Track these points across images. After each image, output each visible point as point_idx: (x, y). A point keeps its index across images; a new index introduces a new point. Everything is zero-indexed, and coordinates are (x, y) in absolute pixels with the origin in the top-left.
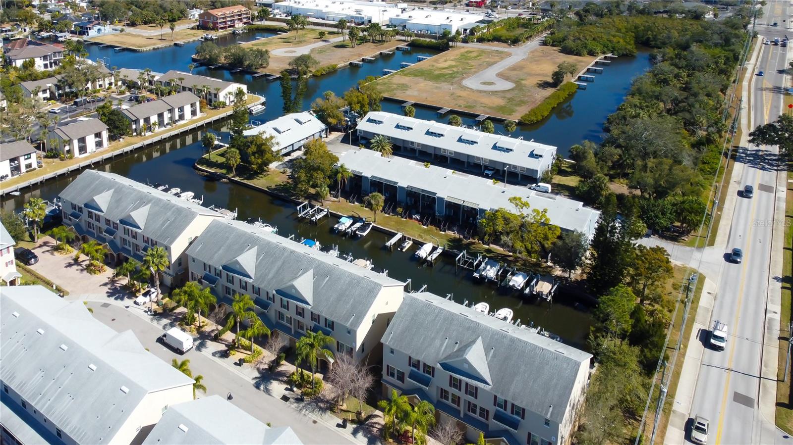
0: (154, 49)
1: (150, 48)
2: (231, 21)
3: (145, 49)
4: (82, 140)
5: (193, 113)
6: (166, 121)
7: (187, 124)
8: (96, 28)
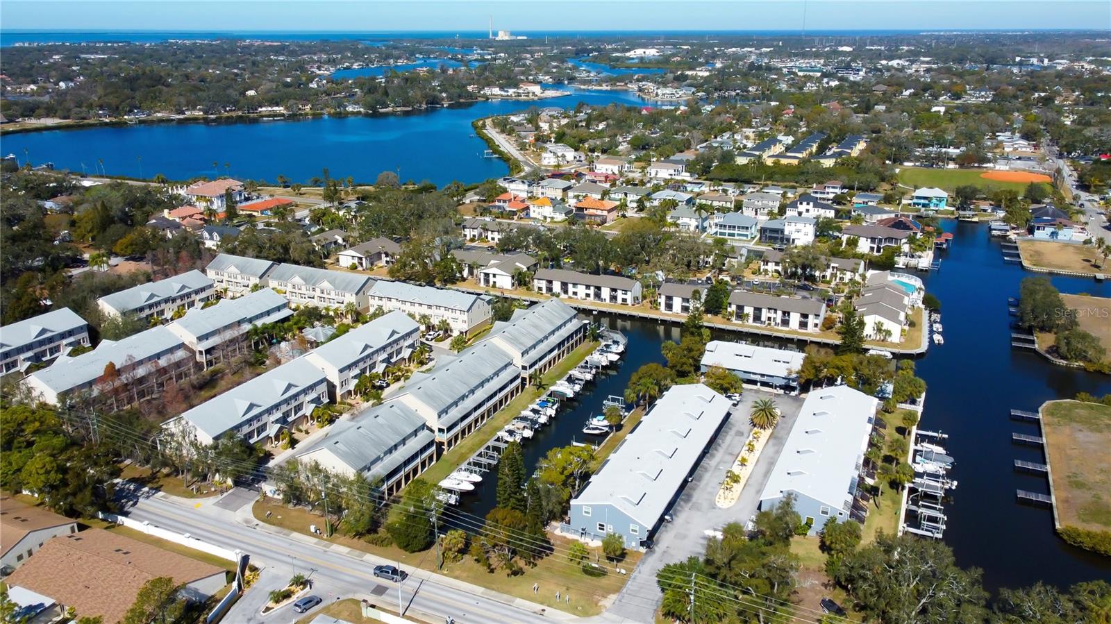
3: (1035, 269)
4: (669, 298)
5: (803, 325)
6: (763, 318)
7: (782, 331)
8: (1049, 230)
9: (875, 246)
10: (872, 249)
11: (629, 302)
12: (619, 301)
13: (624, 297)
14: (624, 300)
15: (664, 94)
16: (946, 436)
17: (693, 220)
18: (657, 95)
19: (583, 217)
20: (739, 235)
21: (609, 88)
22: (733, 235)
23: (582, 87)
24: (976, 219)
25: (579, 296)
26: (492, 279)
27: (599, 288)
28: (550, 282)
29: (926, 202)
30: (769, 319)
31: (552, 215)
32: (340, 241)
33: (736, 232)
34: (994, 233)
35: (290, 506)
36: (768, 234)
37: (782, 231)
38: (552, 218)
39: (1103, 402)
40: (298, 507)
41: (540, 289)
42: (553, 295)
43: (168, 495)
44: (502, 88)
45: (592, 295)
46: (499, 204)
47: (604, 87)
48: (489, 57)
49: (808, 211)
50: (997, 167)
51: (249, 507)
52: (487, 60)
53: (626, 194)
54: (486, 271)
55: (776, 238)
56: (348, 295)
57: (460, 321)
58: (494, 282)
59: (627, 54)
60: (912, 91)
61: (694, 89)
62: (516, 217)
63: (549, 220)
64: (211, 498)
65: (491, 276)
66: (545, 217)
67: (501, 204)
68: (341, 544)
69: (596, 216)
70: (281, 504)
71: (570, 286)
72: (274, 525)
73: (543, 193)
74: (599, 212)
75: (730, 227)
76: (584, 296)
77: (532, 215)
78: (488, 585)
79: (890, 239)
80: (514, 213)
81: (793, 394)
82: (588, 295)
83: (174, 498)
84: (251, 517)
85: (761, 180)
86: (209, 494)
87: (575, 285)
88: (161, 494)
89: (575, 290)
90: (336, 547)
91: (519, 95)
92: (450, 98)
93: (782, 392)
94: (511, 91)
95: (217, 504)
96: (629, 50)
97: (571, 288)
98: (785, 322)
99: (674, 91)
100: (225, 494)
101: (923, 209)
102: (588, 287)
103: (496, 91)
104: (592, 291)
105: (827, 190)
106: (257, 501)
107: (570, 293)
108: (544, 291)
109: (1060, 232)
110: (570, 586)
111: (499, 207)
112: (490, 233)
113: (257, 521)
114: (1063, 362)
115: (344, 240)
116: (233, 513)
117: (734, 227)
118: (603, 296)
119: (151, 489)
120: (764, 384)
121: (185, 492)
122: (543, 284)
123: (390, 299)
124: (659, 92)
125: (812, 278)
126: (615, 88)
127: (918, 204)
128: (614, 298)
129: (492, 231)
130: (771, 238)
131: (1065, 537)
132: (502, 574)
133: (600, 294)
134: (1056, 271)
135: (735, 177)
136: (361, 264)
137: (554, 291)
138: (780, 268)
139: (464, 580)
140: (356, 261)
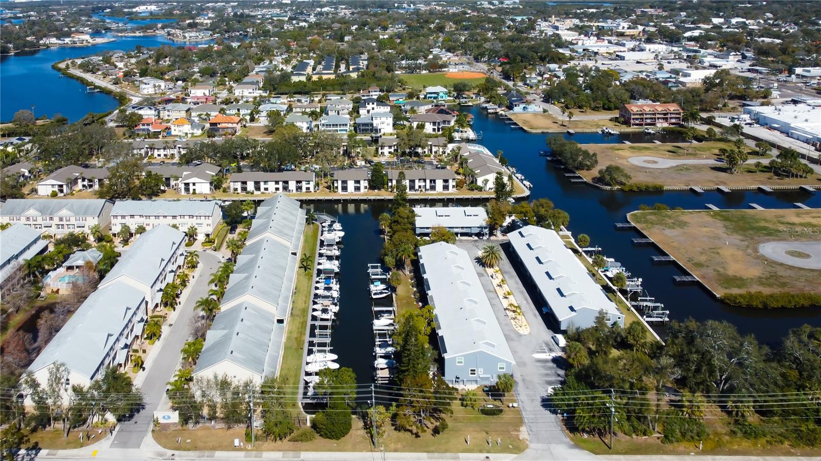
0: (543, 133)
1: (539, 131)
2: (651, 118)
3: (534, 131)
4: (344, 182)
5: (446, 187)
6: (417, 187)
7: (431, 194)
8: (522, 106)
9: (436, 127)
10: (434, 130)
11: (312, 189)
12: (304, 190)
13: (308, 186)
14: (308, 189)
15: (190, 37)
16: (600, 249)
17: (305, 123)
18: (185, 37)
19: (218, 130)
20: (340, 130)
21: (142, 34)
22: (337, 131)
23: (120, 34)
24: (470, 104)
25: (270, 190)
26: (191, 187)
27: (286, 182)
28: (244, 183)
29: (436, 95)
30: (420, 187)
31: (191, 132)
32: (27, 174)
33: (338, 128)
34: (489, 111)
35: (190, 425)
36: (361, 128)
37: (372, 125)
38: (193, 134)
39: (655, 209)
40: (199, 426)
41: (236, 189)
42: (248, 193)
43: (54, 452)
44: (58, 38)
45: (281, 189)
46: (143, 127)
47: (137, 34)
48: (21, 15)
49: (373, 109)
50: (451, 70)
51: (149, 439)
52: (20, 18)
53: (239, 110)
54: (187, 181)
55: (366, 130)
56: (89, 219)
57: (204, 225)
58: (194, 190)
59: (134, 10)
60: (356, 26)
61: (211, 32)
62: (161, 136)
63: (189, 136)
64: (103, 441)
65: (191, 185)
66: (186, 134)
67: (146, 127)
68: (268, 450)
69: (228, 128)
70: (179, 427)
71: (262, 184)
72: (189, 450)
73: (169, 116)
74: (230, 125)
75: (333, 125)
76: (274, 191)
77: (173, 133)
78: (426, 450)
79: (444, 122)
80: (159, 133)
81: (485, 238)
82: (277, 189)
83: (62, 453)
84: (160, 448)
85: (319, 91)
86: (98, 438)
87: (266, 182)
88: (43, 452)
89: (266, 186)
90: (265, 455)
91: (74, 42)
92: (16, 48)
93: (476, 238)
94: (67, 40)
95: (113, 445)
96: (134, 7)
97: (262, 186)
98: (433, 188)
99: (198, 34)
100: (114, 433)
101: (435, 101)
102: (277, 183)
103: (54, 40)
104: (280, 185)
105: (371, 94)
106: (153, 431)
107: (262, 190)
108: (239, 191)
109: (530, 107)
110: (487, 429)
111: (144, 130)
112: (156, 151)
113: (170, 452)
114: (608, 188)
115: (30, 172)
116: (137, 449)
117: (337, 125)
118: (290, 188)
119: (28, 449)
120: (463, 234)
121: (68, 443)
122: (239, 186)
123: (132, 216)
124: (186, 35)
125: (417, 154)
126: (146, 34)
127: (431, 97)
128: (299, 188)
129: (158, 149)
130: (363, 130)
131: (728, 301)
132: (427, 435)
133: (288, 187)
134: (545, 131)
135: (299, 90)
136: (62, 191)
137: (248, 190)
138: (392, 150)
139: (403, 450)
140: (56, 189)
